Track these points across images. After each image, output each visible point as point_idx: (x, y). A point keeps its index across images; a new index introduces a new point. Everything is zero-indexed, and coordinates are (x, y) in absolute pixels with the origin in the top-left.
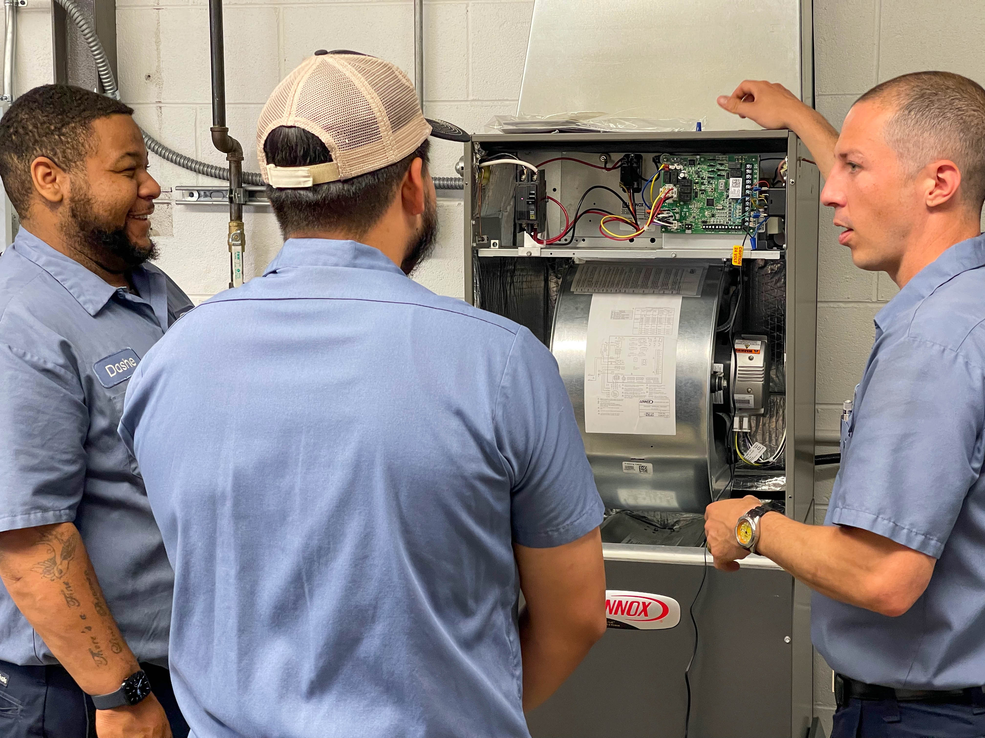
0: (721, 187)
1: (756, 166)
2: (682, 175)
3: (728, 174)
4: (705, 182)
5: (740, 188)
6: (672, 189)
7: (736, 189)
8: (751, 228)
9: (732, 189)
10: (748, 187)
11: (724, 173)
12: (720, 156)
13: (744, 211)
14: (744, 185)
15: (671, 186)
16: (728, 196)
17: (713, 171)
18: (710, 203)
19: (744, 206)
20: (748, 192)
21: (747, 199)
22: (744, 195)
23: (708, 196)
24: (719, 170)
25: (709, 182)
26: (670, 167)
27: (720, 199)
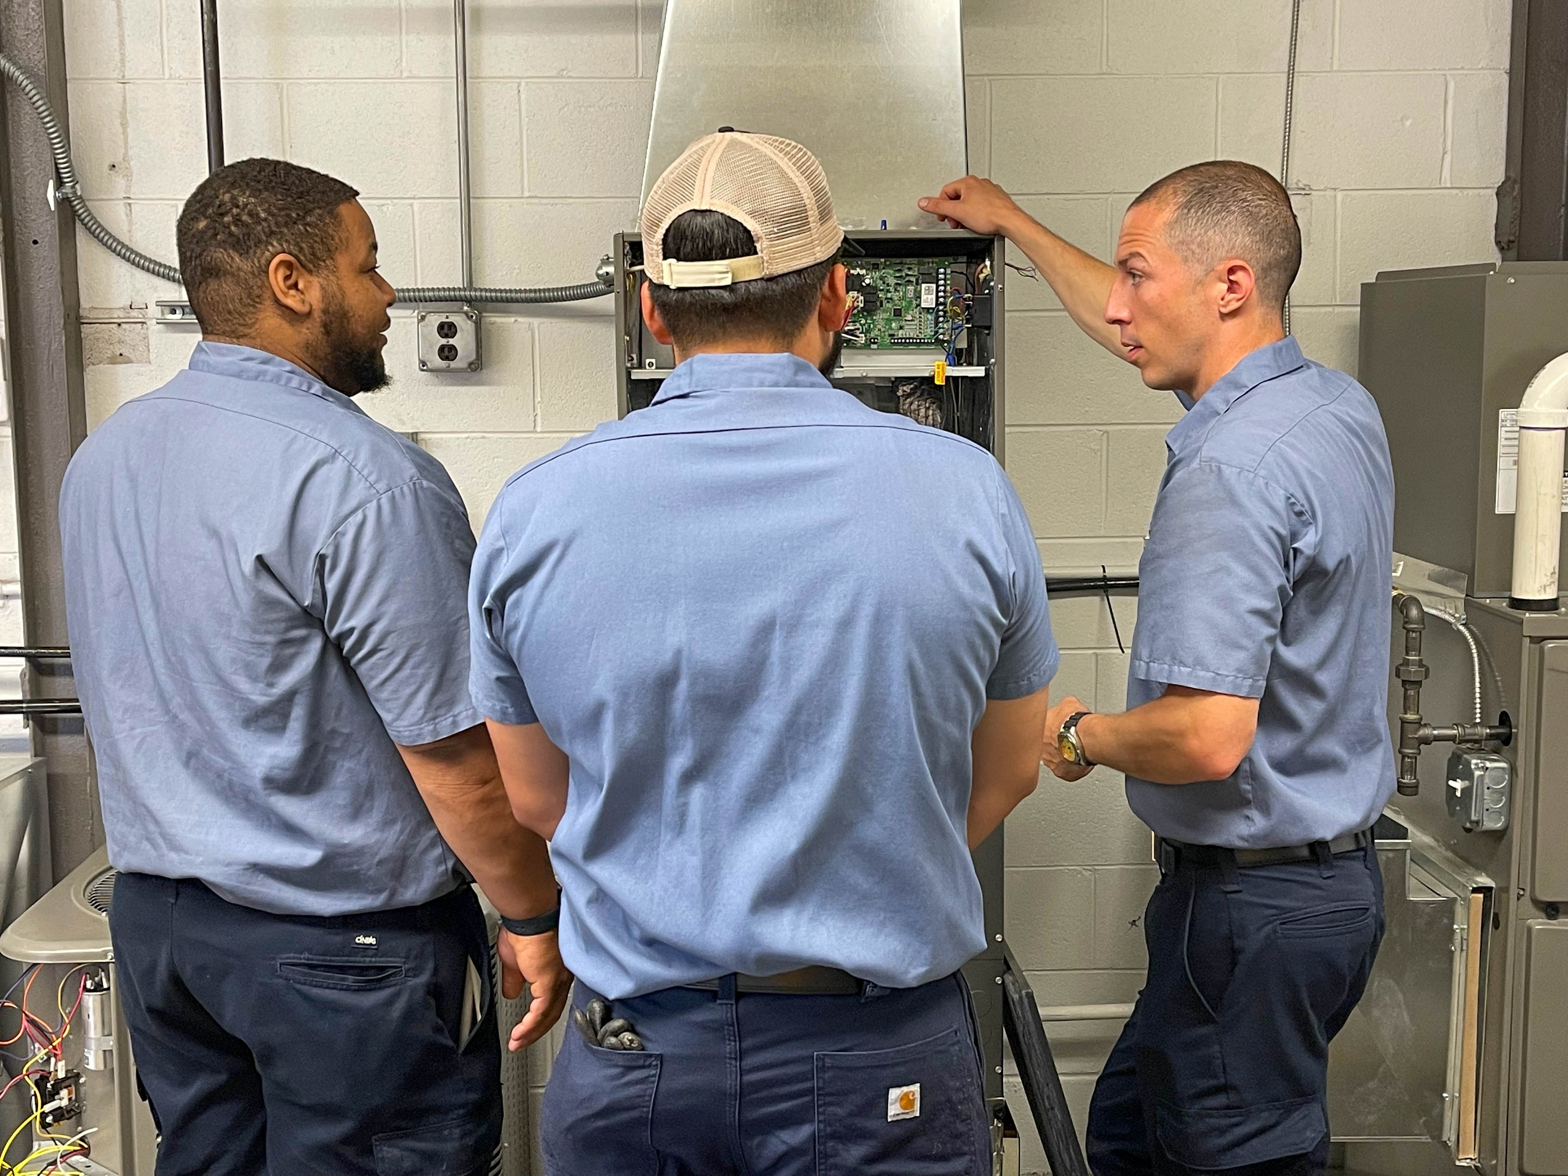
0: (911, 294)
1: (949, 271)
2: (867, 281)
3: (917, 280)
4: (892, 289)
5: (934, 296)
6: (858, 297)
7: (930, 297)
8: (945, 341)
9: (924, 297)
10: (941, 294)
11: (913, 279)
12: (908, 260)
13: (937, 323)
14: (938, 292)
15: (855, 294)
16: (919, 305)
17: (901, 277)
18: (898, 313)
19: (938, 317)
20: (941, 300)
21: (941, 308)
22: (937, 304)
23: (896, 305)
24: (907, 275)
25: (896, 290)
26: (852, 272)
27: (908, 309)
